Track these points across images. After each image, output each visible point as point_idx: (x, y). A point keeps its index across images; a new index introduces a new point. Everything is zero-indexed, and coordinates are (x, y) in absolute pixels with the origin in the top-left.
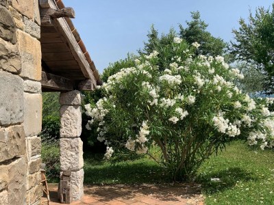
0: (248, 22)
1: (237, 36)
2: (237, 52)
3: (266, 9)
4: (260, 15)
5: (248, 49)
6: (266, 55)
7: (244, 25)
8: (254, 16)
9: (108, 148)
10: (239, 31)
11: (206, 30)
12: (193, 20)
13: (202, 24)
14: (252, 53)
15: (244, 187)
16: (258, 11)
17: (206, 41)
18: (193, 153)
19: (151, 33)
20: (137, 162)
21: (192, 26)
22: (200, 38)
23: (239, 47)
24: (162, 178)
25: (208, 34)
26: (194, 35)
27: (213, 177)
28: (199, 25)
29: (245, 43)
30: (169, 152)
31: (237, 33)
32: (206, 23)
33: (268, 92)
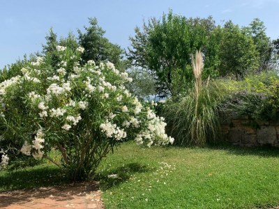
0: (142, 31)
1: (133, 43)
2: (134, 58)
3: (157, 19)
4: (152, 24)
5: (144, 56)
6: (157, 62)
7: (139, 34)
8: (147, 25)
9: (3, 156)
10: (135, 38)
11: (104, 37)
12: (92, 26)
13: (100, 30)
14: (147, 59)
15: (137, 180)
16: (151, 21)
17: (104, 47)
18: (92, 153)
19: (50, 36)
20: (36, 167)
21: (90, 31)
22: (98, 43)
23: (136, 53)
24: (62, 180)
25: (106, 40)
26: (92, 40)
27: (110, 174)
28: (97, 31)
29: (141, 50)
30: (69, 155)
31: (133, 40)
32: (103, 29)
33: (161, 95)
